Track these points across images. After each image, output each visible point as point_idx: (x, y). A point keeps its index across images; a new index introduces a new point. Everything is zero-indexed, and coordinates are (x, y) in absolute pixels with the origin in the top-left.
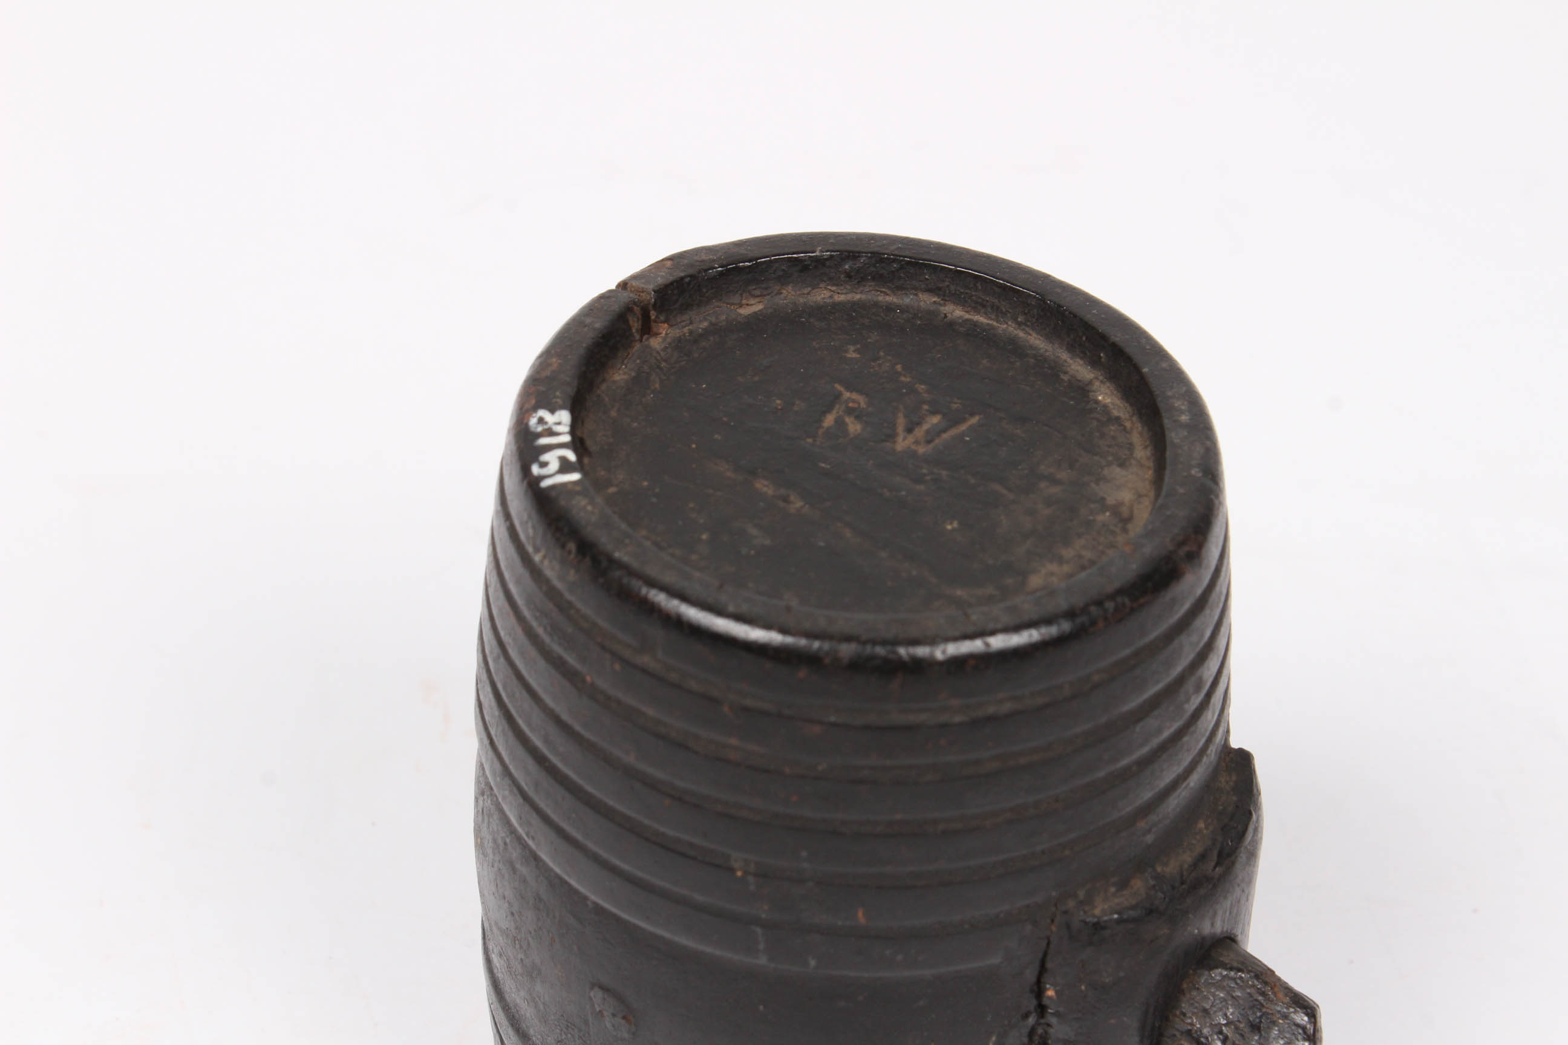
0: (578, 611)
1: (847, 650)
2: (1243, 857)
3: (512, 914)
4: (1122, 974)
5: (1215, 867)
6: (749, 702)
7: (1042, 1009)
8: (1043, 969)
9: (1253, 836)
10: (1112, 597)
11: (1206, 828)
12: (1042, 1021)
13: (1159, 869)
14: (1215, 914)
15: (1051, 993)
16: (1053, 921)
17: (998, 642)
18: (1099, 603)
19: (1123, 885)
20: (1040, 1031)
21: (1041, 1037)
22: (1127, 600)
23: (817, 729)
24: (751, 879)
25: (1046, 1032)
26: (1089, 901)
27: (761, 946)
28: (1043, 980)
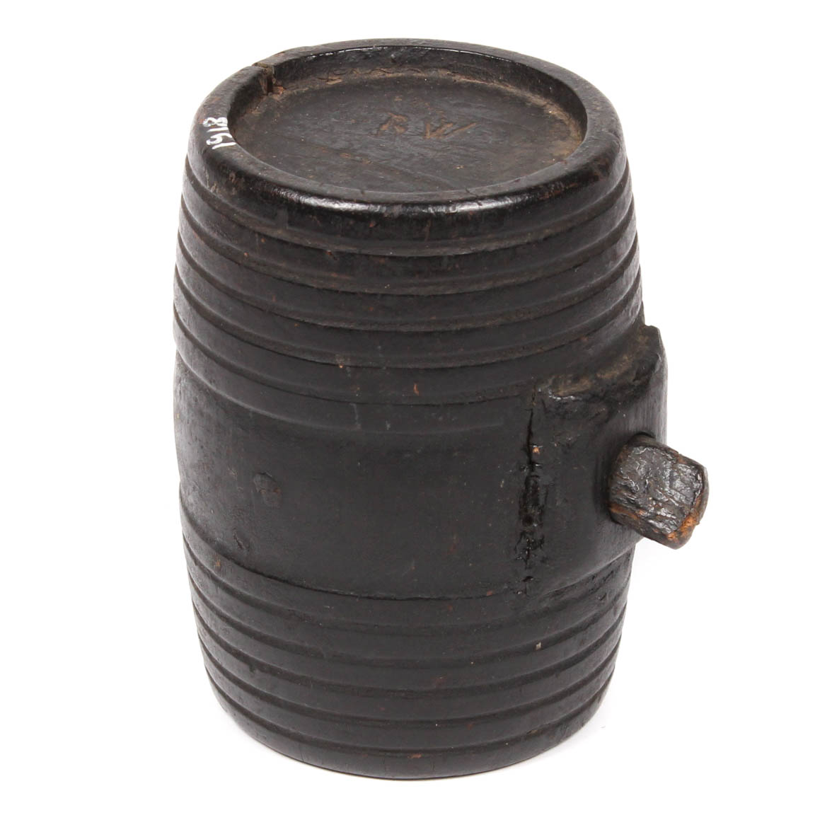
0: (238, 213)
1: (397, 210)
2: (653, 380)
3: (202, 447)
4: (579, 435)
5: (634, 380)
6: (343, 248)
7: (531, 463)
8: (530, 433)
9: (660, 369)
10: (553, 182)
11: (629, 359)
12: (533, 474)
13: (599, 376)
14: (637, 409)
15: (536, 450)
16: (533, 399)
17: (486, 205)
18: (546, 185)
19: (576, 379)
20: (532, 482)
21: (533, 487)
22: (561, 184)
23: (382, 261)
24: (348, 369)
25: (536, 483)
26: (555, 386)
27: (357, 418)
28: (531, 441)
